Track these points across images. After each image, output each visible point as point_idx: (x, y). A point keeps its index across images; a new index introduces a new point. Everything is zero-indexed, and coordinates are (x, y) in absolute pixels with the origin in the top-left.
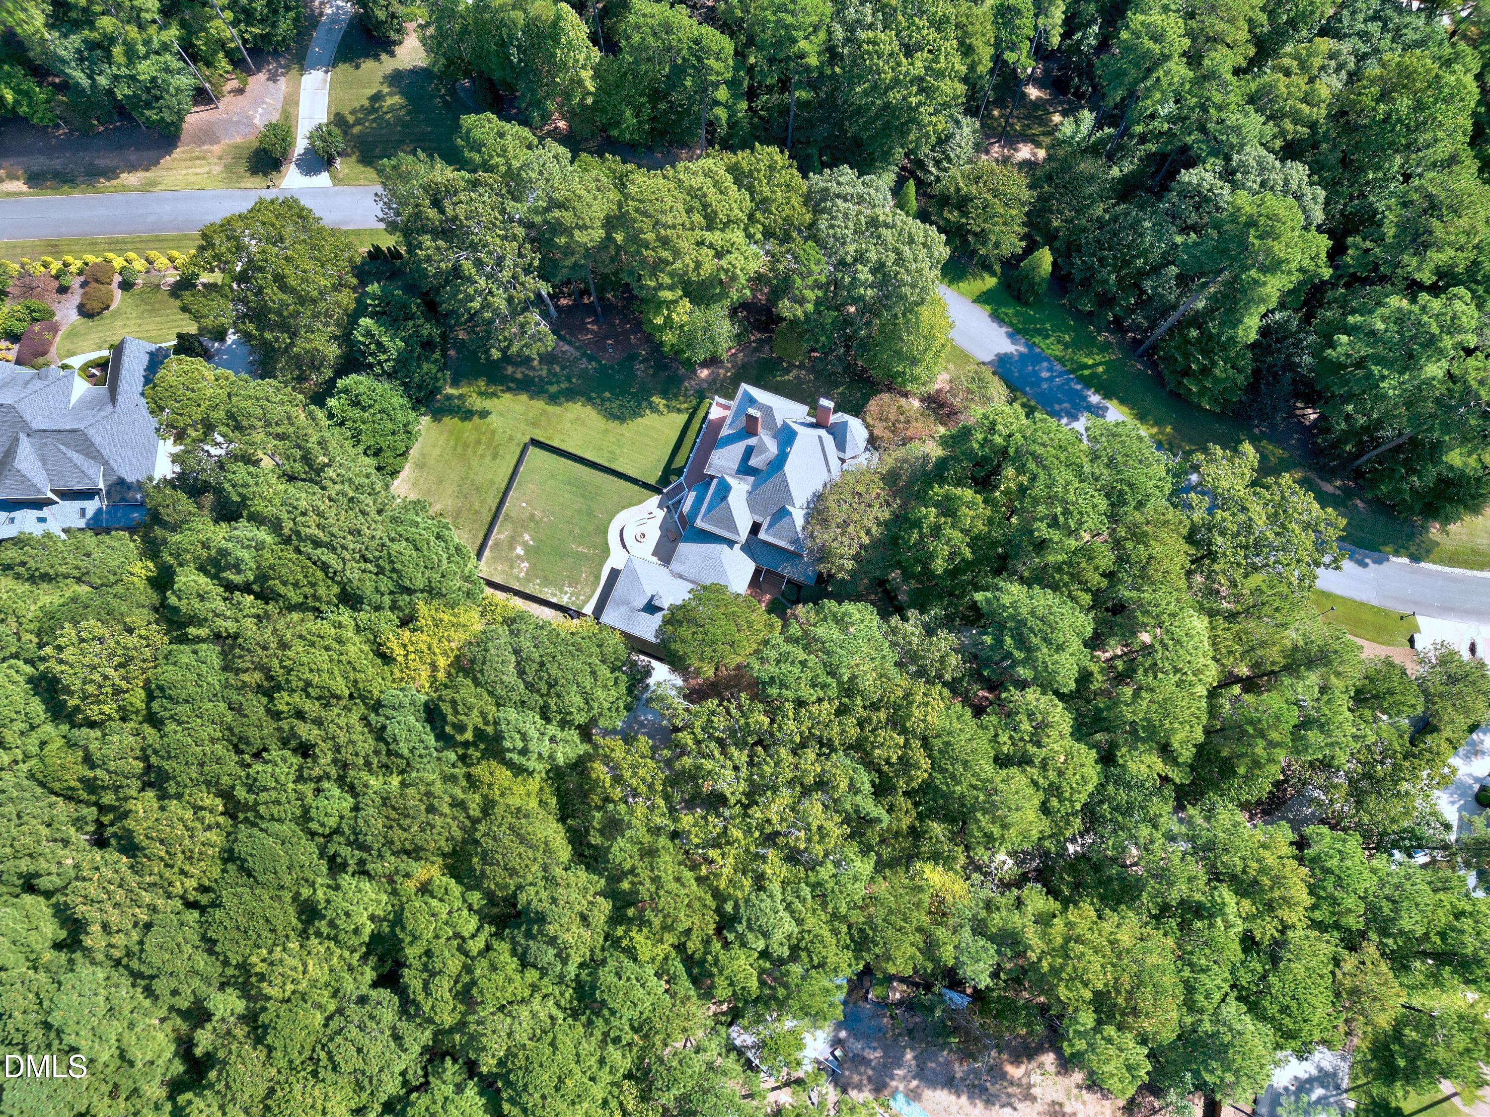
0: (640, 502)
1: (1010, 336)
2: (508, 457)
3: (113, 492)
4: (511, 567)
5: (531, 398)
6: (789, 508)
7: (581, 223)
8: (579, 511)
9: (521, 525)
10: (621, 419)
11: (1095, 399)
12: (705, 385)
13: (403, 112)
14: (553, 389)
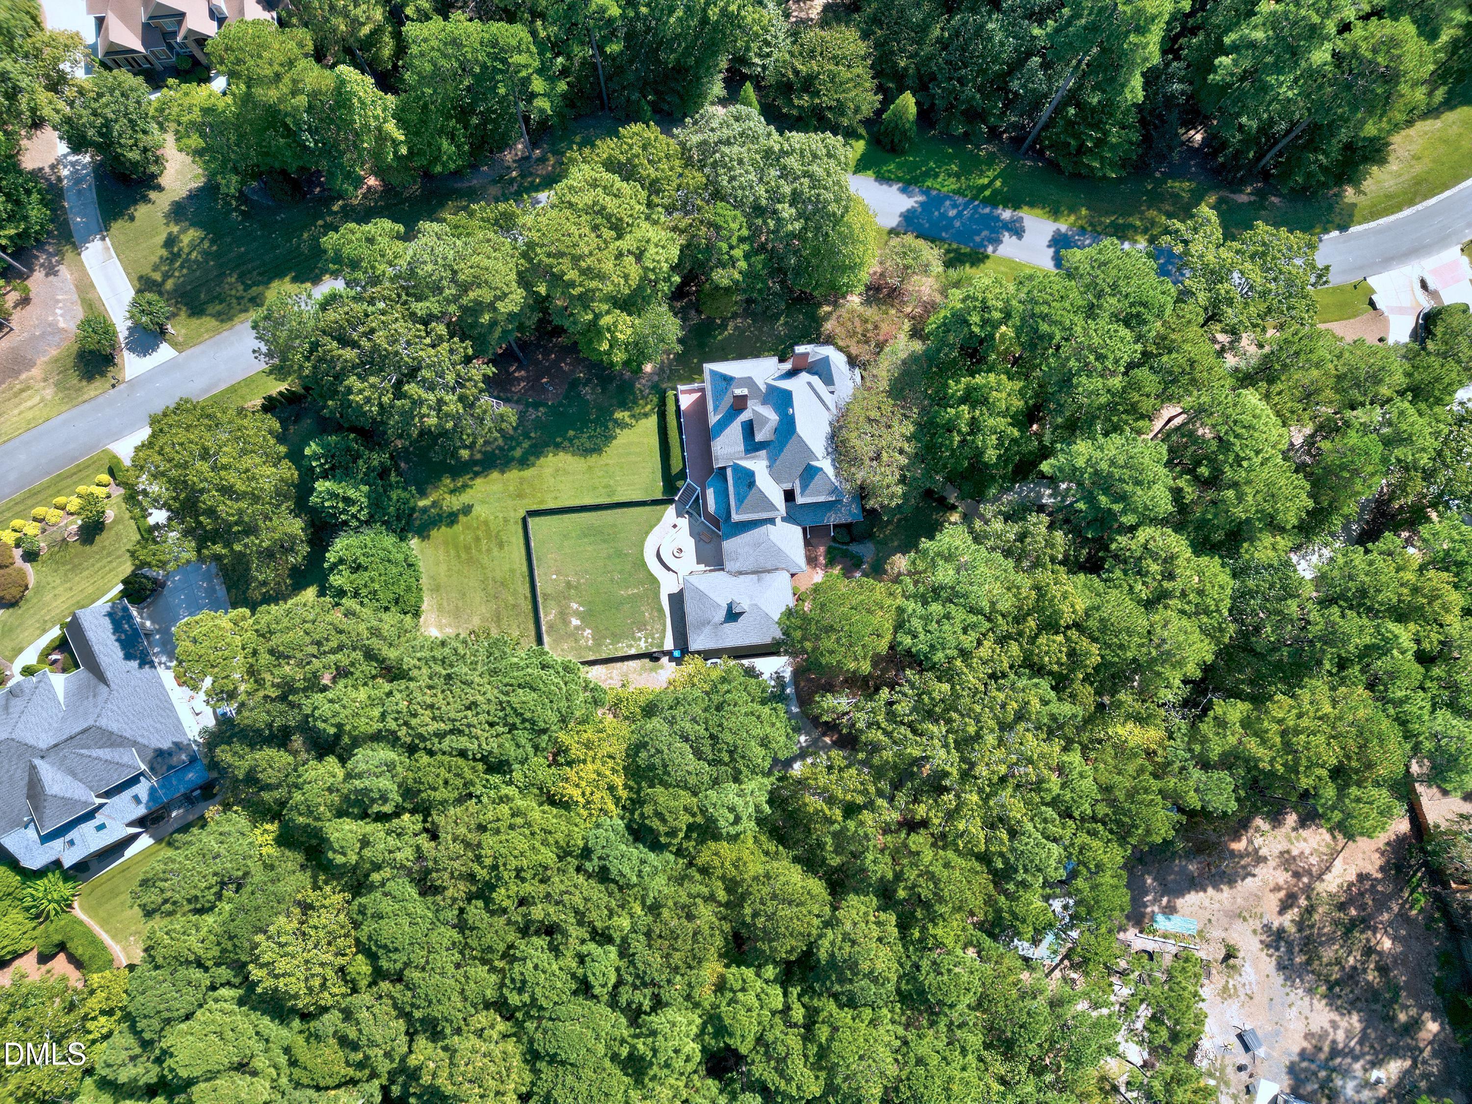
0: (659, 520)
1: (903, 191)
2: (514, 540)
3: (157, 767)
4: (576, 641)
5: (503, 472)
6: (815, 463)
7: (499, 293)
8: (609, 557)
9: (563, 597)
10: (597, 450)
11: (1006, 214)
12: (656, 378)
13: (206, 244)
14: (518, 453)
